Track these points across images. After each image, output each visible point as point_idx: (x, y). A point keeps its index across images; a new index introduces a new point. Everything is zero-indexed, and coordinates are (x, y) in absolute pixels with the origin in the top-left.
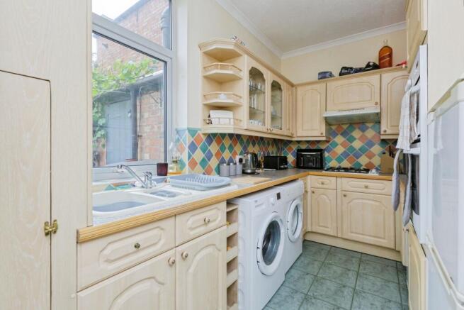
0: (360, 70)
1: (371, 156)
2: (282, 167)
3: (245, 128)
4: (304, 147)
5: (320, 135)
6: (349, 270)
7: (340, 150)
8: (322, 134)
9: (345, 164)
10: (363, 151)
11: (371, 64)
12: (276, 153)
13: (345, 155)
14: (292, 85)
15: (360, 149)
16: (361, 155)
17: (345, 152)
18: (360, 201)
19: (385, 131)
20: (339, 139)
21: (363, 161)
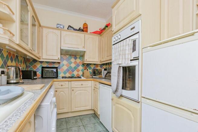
0: (76, 30)
1: (78, 71)
2: (35, 77)
3: (17, 43)
4: (45, 65)
5: (57, 59)
6: (80, 126)
7: (65, 68)
8: (59, 58)
9: (68, 75)
10: (75, 68)
11: (81, 29)
12: (26, 68)
13: (68, 70)
14: (40, 26)
15: (74, 68)
16: (74, 71)
17: (67, 69)
18: (79, 91)
19: (86, 60)
20: (65, 62)
21: (75, 73)
